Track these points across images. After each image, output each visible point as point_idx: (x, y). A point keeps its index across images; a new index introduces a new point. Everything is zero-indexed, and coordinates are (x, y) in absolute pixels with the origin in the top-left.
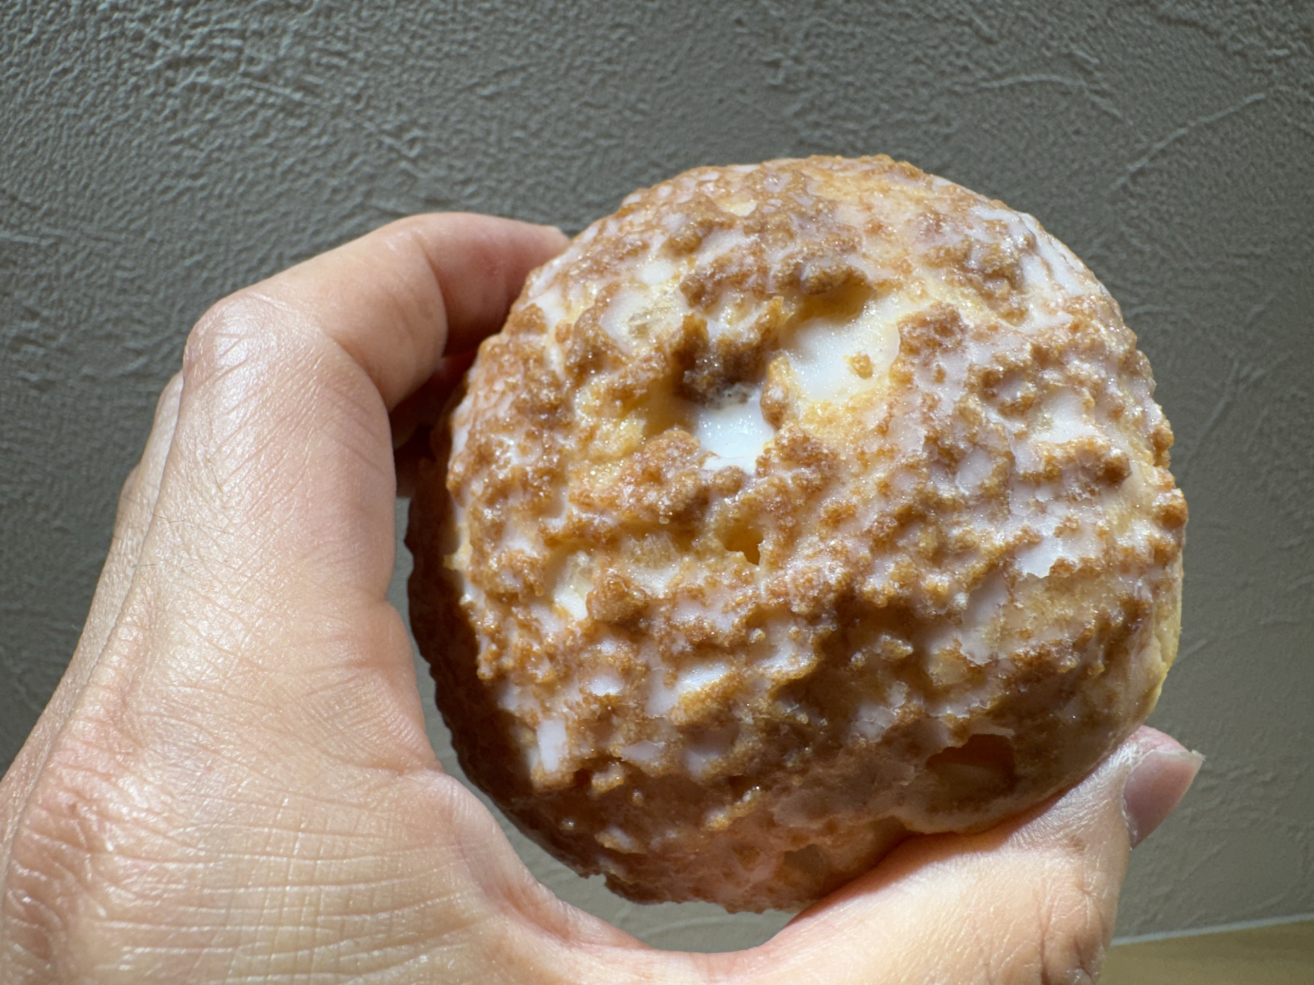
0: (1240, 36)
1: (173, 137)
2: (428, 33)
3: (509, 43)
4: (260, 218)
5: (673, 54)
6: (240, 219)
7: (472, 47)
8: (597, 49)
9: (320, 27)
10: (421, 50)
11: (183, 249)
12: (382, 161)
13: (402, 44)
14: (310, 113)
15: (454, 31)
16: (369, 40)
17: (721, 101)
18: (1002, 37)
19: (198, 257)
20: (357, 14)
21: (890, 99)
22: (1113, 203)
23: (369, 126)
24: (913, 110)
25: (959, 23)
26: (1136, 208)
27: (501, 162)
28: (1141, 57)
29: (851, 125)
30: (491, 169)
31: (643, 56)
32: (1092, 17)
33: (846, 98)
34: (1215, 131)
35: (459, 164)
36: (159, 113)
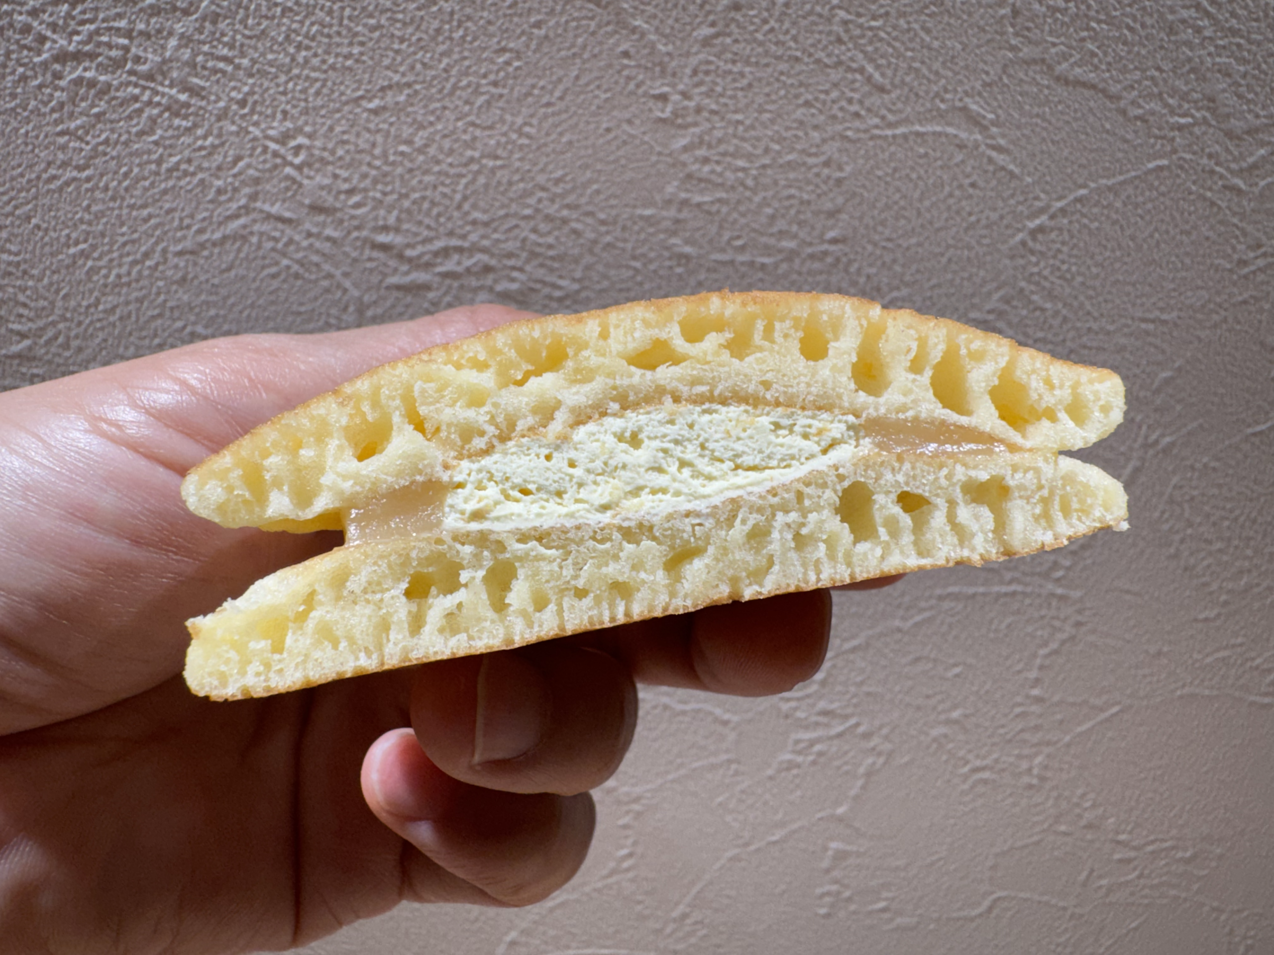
0: (1141, 101)
1: (59, 128)
2: (313, 44)
3: (394, 59)
4: (145, 212)
5: (560, 80)
6: (125, 211)
7: (357, 61)
8: (483, 71)
9: (206, 32)
10: (306, 61)
11: (68, 236)
12: (268, 166)
13: (287, 54)
14: (196, 114)
15: (338, 45)
16: (256, 49)
17: (608, 130)
18: (895, 86)
19: (82, 246)
20: (243, 22)
21: (780, 140)
22: (1012, 258)
23: (255, 131)
24: (803, 151)
25: (849, 69)
26: (1037, 264)
27: (385, 175)
28: (1038, 115)
29: (741, 163)
30: (375, 181)
31: (530, 81)
32: (987, 73)
33: (735, 136)
34: (1116, 194)
35: (344, 174)
36: (46, 104)
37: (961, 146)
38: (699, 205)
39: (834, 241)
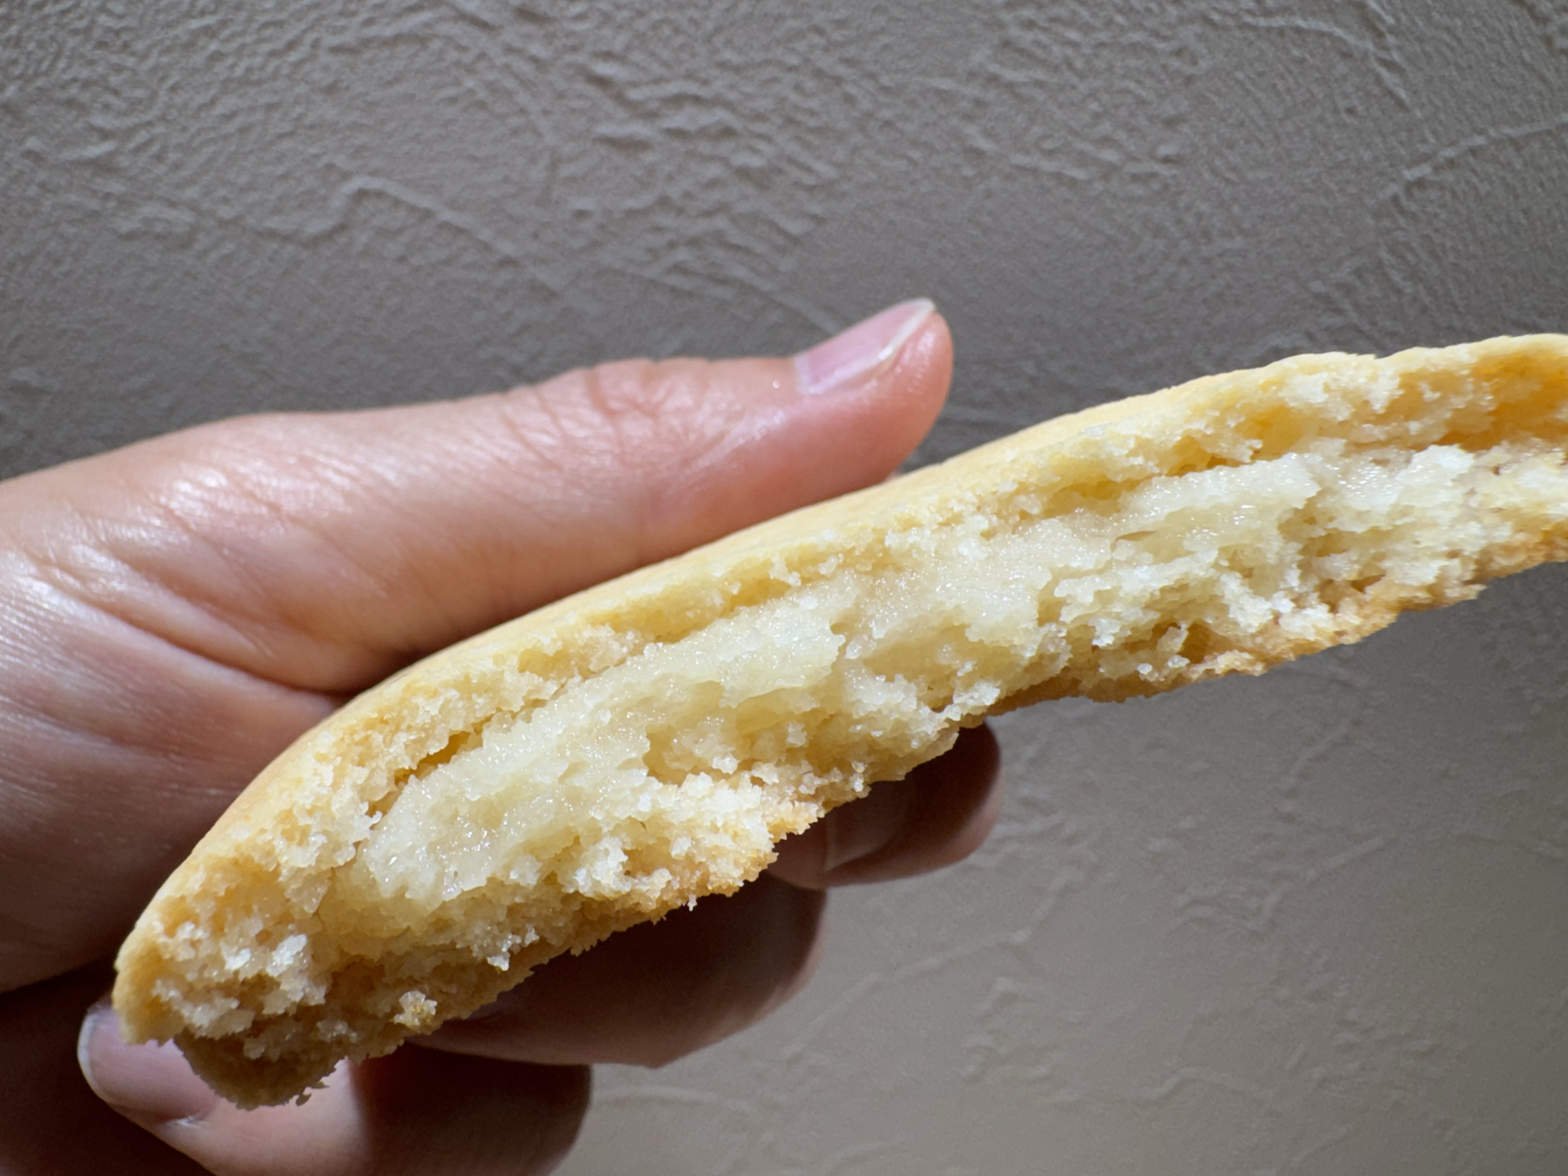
37: (1346, 55)
38: (1010, 86)
39: (1167, 160)
